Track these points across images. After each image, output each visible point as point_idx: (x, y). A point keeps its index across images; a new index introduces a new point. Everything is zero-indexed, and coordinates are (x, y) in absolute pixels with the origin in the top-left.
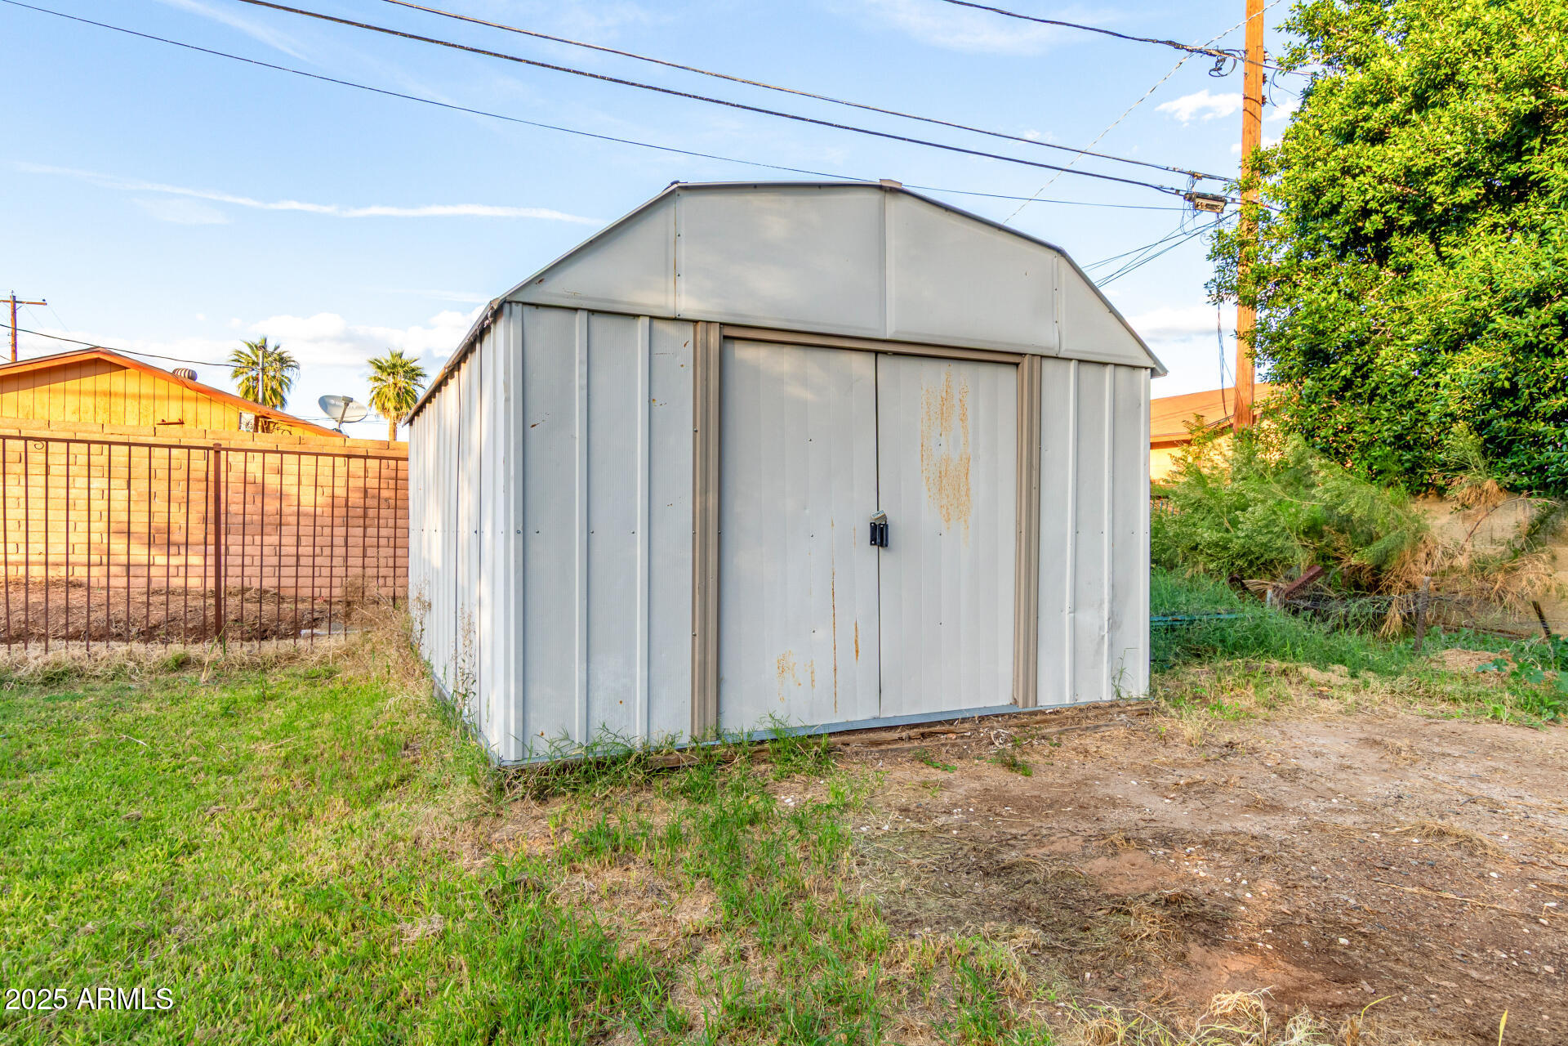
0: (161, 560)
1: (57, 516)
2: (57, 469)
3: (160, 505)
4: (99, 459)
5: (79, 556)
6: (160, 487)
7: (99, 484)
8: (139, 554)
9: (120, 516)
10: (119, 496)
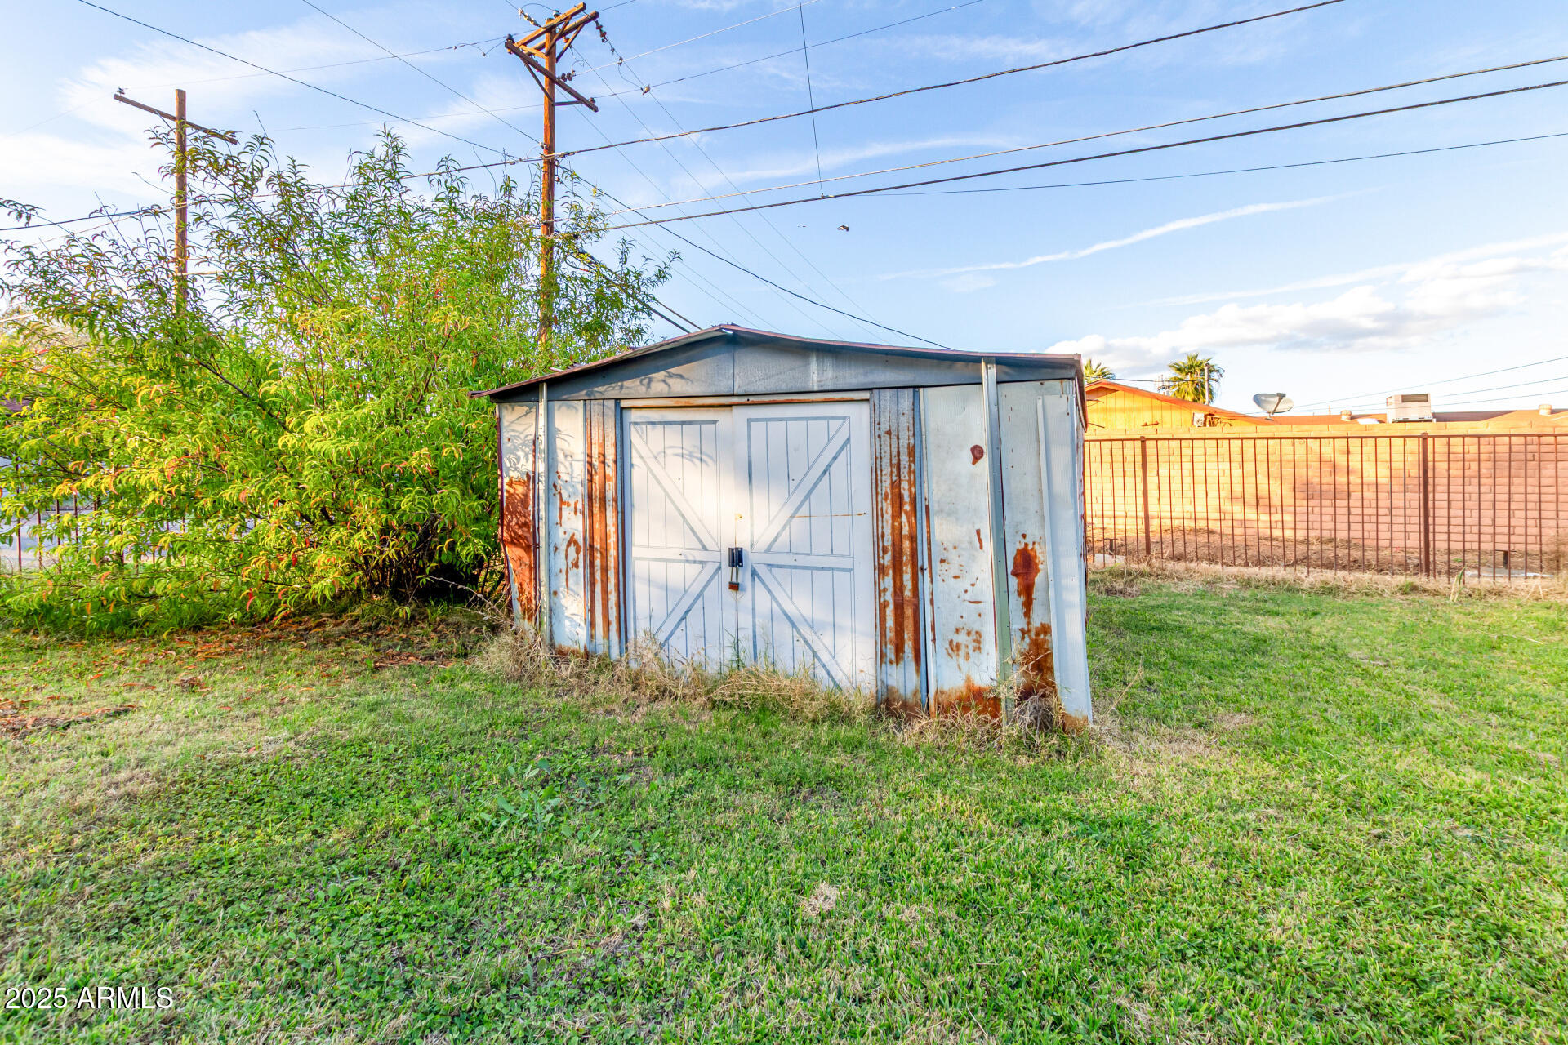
0: (1264, 517)
1: (1200, 488)
2: (1199, 458)
3: (1262, 480)
4: (1223, 450)
5: (1214, 515)
6: (1262, 468)
7: (1224, 466)
8: (1251, 515)
9: (1237, 488)
10: (1237, 473)
